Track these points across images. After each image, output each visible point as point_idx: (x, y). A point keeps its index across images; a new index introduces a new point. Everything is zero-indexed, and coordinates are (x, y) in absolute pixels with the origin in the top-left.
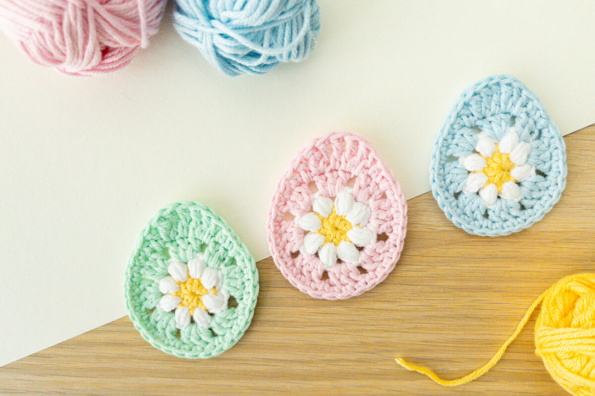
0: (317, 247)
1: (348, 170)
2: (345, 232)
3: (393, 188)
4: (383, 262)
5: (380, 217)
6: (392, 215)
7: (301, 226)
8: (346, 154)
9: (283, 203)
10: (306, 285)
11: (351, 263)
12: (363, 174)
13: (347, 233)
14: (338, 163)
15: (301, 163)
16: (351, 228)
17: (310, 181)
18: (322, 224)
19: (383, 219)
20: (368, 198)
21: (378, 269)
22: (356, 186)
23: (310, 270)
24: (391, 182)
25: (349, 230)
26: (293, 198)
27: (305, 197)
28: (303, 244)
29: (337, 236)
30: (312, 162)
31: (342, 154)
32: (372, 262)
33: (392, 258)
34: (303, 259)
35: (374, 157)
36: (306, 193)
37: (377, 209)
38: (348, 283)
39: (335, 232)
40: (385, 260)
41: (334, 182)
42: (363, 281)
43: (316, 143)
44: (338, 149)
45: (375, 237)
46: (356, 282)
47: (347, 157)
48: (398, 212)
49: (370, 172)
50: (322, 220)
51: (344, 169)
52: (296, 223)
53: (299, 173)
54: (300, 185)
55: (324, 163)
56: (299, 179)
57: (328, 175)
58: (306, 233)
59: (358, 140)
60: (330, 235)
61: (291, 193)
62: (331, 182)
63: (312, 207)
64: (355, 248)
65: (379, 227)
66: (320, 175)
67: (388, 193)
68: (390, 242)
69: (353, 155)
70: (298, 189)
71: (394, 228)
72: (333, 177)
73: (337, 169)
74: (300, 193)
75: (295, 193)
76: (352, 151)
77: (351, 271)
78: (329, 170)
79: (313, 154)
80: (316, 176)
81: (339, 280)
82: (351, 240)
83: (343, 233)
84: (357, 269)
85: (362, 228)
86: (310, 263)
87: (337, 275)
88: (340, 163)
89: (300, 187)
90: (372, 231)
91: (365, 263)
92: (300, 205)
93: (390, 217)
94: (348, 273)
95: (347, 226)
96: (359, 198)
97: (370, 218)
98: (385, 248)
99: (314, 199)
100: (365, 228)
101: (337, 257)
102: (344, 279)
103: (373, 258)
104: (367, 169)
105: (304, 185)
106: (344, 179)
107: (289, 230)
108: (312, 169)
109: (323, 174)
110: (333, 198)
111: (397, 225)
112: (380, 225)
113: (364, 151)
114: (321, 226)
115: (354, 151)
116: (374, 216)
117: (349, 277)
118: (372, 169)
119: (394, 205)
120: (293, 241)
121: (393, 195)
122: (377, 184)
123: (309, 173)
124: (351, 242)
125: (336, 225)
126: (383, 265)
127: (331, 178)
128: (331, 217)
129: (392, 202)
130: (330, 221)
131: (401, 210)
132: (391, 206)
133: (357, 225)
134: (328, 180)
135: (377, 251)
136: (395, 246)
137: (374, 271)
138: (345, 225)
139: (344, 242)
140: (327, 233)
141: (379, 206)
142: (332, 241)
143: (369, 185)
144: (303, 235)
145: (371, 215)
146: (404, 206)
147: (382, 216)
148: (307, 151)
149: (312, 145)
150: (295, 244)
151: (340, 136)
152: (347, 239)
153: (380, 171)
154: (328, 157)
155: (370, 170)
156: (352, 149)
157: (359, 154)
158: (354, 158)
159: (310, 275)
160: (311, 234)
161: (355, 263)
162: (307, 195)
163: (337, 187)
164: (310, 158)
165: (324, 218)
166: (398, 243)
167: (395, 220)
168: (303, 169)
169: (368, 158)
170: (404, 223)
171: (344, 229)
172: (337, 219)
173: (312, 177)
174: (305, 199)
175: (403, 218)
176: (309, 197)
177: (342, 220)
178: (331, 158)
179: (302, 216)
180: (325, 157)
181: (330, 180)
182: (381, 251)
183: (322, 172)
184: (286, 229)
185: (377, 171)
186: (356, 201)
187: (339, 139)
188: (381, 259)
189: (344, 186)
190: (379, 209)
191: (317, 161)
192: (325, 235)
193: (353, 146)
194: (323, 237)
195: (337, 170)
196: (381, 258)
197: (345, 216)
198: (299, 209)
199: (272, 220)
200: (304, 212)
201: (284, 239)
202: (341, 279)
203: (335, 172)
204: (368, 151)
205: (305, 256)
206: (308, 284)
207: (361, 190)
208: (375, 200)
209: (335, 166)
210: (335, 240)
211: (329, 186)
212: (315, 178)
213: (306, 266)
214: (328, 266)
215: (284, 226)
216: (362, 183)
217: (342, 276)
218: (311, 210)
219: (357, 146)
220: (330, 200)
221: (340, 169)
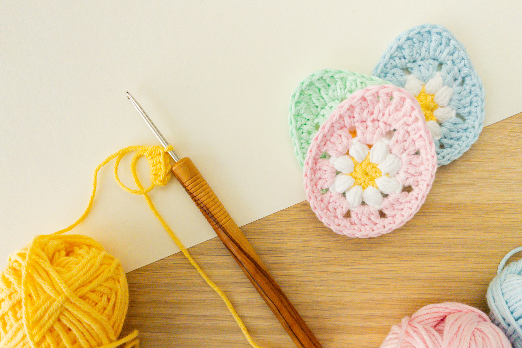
0: (347, 188)
1: (389, 122)
2: (375, 178)
3: (428, 147)
4: (402, 211)
5: (409, 171)
6: (421, 171)
7: (335, 166)
8: (392, 108)
9: (324, 143)
10: (331, 220)
11: (374, 207)
12: (402, 130)
13: (375, 180)
14: (381, 114)
15: (348, 109)
16: (381, 176)
17: (352, 126)
18: (355, 168)
19: (412, 173)
20: (403, 152)
21: (397, 216)
22: (394, 139)
23: (336, 207)
24: (427, 142)
25: (378, 177)
26: (333, 139)
27: (344, 140)
28: (334, 183)
29: (366, 181)
30: (357, 110)
31: (387, 107)
32: (393, 209)
33: (411, 209)
34: (331, 196)
35: (417, 116)
36: (346, 137)
37: (409, 163)
38: (368, 224)
39: (365, 177)
40: (405, 209)
41: (374, 131)
42: (382, 224)
43: (365, 93)
44: (384, 102)
45: (401, 188)
46: (375, 224)
47: (391, 111)
48: (427, 170)
49: (410, 129)
50: (356, 164)
51: (386, 121)
52: (331, 162)
53: (343, 118)
54: (341, 129)
55: (369, 112)
56: (342, 122)
57: (369, 123)
58: (338, 173)
59: (406, 97)
60: (360, 179)
61: (332, 135)
62: (371, 131)
63: (348, 151)
64: (381, 194)
65: (407, 180)
66: (362, 122)
67: (422, 151)
68: (413, 195)
69: (397, 110)
70: (340, 132)
71: (421, 183)
72: (373, 126)
73: (379, 119)
74: (340, 135)
75: (336, 135)
76: (397, 106)
77: (372, 214)
78: (372, 120)
79: (361, 103)
80: (358, 123)
81: (360, 220)
82: (378, 186)
83: (372, 179)
84: (378, 212)
85: (390, 177)
86: (337, 201)
87: (359, 215)
88: (384, 114)
90: (399, 182)
91: (387, 208)
92: (338, 147)
93: (419, 173)
94: (370, 215)
95: (377, 173)
96: (394, 151)
97: (400, 170)
98: (407, 199)
99: (352, 144)
100: (393, 178)
101: (362, 199)
102: (364, 220)
103: (395, 206)
104: (408, 125)
105: (345, 129)
106: (384, 131)
107: (324, 168)
108: (356, 115)
109: (364, 121)
110: (370, 146)
111: (424, 181)
112: (407, 178)
113: (409, 108)
114: (353, 169)
115: (399, 107)
116: (404, 169)
117: (369, 219)
118: (413, 126)
119: (426, 163)
120: (326, 178)
121: (427, 154)
122: (414, 141)
123: (352, 119)
124: (378, 188)
125: (367, 171)
126: (403, 214)
127: (371, 127)
128: (364, 163)
129: (424, 160)
130: (363, 166)
131: (430, 169)
132: (422, 163)
133: (387, 174)
134: (369, 128)
135: (399, 200)
136: (417, 199)
137: (394, 216)
139: (372, 187)
140: (358, 177)
141: (411, 161)
142: (361, 184)
143: (406, 141)
144: (335, 174)
145: (401, 168)
146: (434, 166)
147: (412, 170)
148: (356, 99)
149: (362, 95)
150: (326, 181)
151: (390, 91)
152: (375, 185)
153: (419, 130)
154: (373, 108)
155: (410, 127)
156: (398, 104)
157: (404, 110)
158: (397, 113)
159: (335, 212)
160: (342, 175)
161: (378, 208)
162: (347, 139)
163: (375, 136)
164: (357, 107)
165: (357, 163)
166: (420, 197)
167: (423, 177)
168: (348, 115)
169: (410, 116)
170: (430, 182)
171: (374, 175)
172: (369, 166)
173: (354, 123)
174: (344, 142)
175: (430, 176)
176: (348, 141)
177: (373, 167)
178: (376, 108)
179: (338, 157)
180: (371, 107)
181: (370, 129)
182: (404, 201)
184: (321, 166)
185: (416, 130)
186: (391, 153)
187: (387, 94)
188: (402, 208)
189: (383, 137)
191: (362, 109)
192: (355, 178)
193: (400, 101)
194: (353, 179)
195: (378, 121)
197: (377, 165)
198: (337, 150)
199: (312, 157)
200: (341, 154)
201: (318, 175)
202: (362, 219)
203: (377, 122)
204: (413, 109)
205: (333, 194)
206: (333, 219)
207: (397, 144)
208: (408, 155)
209: (378, 117)
210: (363, 184)
211: (368, 134)
212: (357, 125)
213: (333, 203)
214: (353, 206)
215: (320, 164)
216: (400, 137)
217: (363, 216)
218: (348, 154)
219: (404, 101)
220: (367, 147)
221: (382, 120)
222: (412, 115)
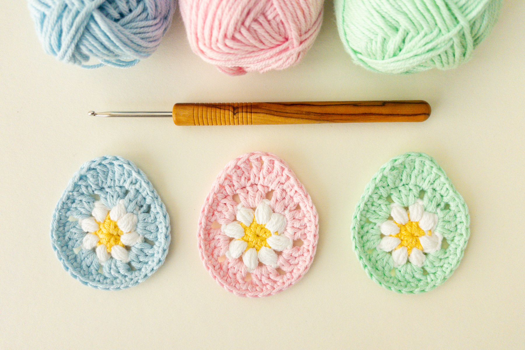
0: (240, 252)
1: (266, 184)
2: (266, 239)
3: (305, 200)
4: (299, 265)
5: (295, 226)
6: (306, 224)
7: (226, 234)
8: (264, 171)
9: (211, 214)
10: (232, 286)
11: (271, 266)
12: (279, 189)
13: (267, 240)
14: (257, 179)
15: (226, 179)
16: (271, 235)
17: (234, 194)
18: (245, 232)
19: (298, 227)
20: (284, 209)
21: (295, 271)
22: (273, 199)
23: (235, 272)
24: (303, 196)
25: (268, 237)
26: (219, 209)
27: (229, 208)
28: (228, 250)
29: (258, 242)
30: (234, 178)
31: (260, 171)
32: (289, 265)
33: (306, 261)
34: (229, 263)
35: (288, 175)
36: (231, 204)
37: (292, 218)
38: (269, 283)
39: (257, 239)
40: (300, 263)
41: (254, 194)
42: (281, 281)
43: (238, 162)
44: (257, 167)
45: (291, 242)
46: (275, 282)
47: (264, 174)
48: (310, 221)
49: (285, 187)
50: (245, 229)
51: (262, 184)
52: (222, 231)
53: (225, 188)
54: (225, 198)
55: (245, 178)
56: (224, 192)
57: (249, 188)
58: (231, 239)
59: (273, 159)
60: (252, 242)
61: (218, 205)
62: (252, 195)
63: (236, 217)
64: (274, 252)
65: (295, 234)
66: (242, 189)
67: (301, 205)
68: (304, 248)
69: (270, 172)
70: (224, 201)
71: (308, 235)
72: (253, 191)
73: (256, 183)
74: (225, 204)
75: (221, 204)
77: (271, 273)
78: (250, 185)
79: (235, 172)
80: (238, 190)
81: (261, 280)
82: (270, 246)
83: (263, 240)
84: (276, 270)
85: (280, 235)
86: (235, 267)
87: (259, 277)
88: (259, 178)
89: (225, 199)
90: (288, 238)
91: (283, 265)
92: (225, 215)
93: (304, 225)
94: (268, 274)
95: (266, 233)
96: (277, 210)
97: (286, 226)
98: (300, 253)
99: (237, 210)
100: (282, 235)
101: (258, 260)
102: (264, 280)
103: (290, 261)
104: (283, 184)
105: (228, 197)
106: (263, 193)
107: (217, 237)
108: (235, 183)
109: (245, 187)
110: (254, 209)
111: (310, 233)
112: (295, 233)
113: (279, 170)
114: (244, 234)
115: (270, 169)
116: (290, 224)
117: (269, 278)
118: (287, 184)
119: (307, 215)
120: (220, 246)
121: (306, 206)
122: (291, 197)
123: (232, 187)
124: (270, 248)
125: (257, 232)
126: (299, 268)
127: (251, 191)
128: (253, 226)
129: (305, 213)
130: (252, 229)
131: (313, 219)
132: (304, 216)
133: (275, 232)
134: (249, 193)
135: (293, 255)
136: (308, 251)
137: (291, 272)
138: (265, 233)
139: (265, 247)
140: (250, 240)
141: (294, 216)
142: (254, 247)
143: (284, 198)
144: (228, 242)
145: (287, 224)
146: (315, 216)
147: (297, 225)
148: (230, 169)
149: (235, 164)
150: (221, 249)
151: (258, 156)
152: (267, 245)
153: (293, 186)
154: (249, 174)
155: (285, 185)
156: (269, 167)
157: (275, 171)
158: (270, 175)
159: (235, 277)
160: (236, 240)
161: (274, 266)
163: (256, 199)
164: (233, 175)
165: (247, 227)
166: (311, 248)
167: (308, 228)
168: (228, 185)
169: (282, 175)
170: (316, 232)
171: (264, 236)
172: (258, 228)
173: (235, 191)
174: (229, 210)
175: (315, 227)
176: (233, 208)
177: (262, 228)
178: (251, 174)
179: (227, 224)
180: (246, 173)
181: (251, 193)
182: (297, 255)
183: (244, 186)
184: (214, 236)
185: (290, 187)
186: (274, 212)
187: (257, 159)
189: (263, 198)
190: (294, 219)
191: (240, 177)
192: (248, 242)
193: (269, 164)
194: (246, 243)
195: (257, 185)
196: (296, 261)
197: (265, 225)
198: (225, 218)
199: (202, 229)
200: (228, 222)
201: (212, 245)
203: (255, 186)
204: (283, 169)
205: (230, 261)
207: (277, 203)
208: (290, 211)
209: (255, 181)
210: (256, 246)
211: (250, 199)
212: (238, 192)
213: (231, 269)
214: (250, 269)
215: (213, 234)
216: (279, 196)
217: (263, 277)
218: (235, 220)
219: (273, 164)
220: (252, 210)
221: (259, 184)
222: (283, 174)
